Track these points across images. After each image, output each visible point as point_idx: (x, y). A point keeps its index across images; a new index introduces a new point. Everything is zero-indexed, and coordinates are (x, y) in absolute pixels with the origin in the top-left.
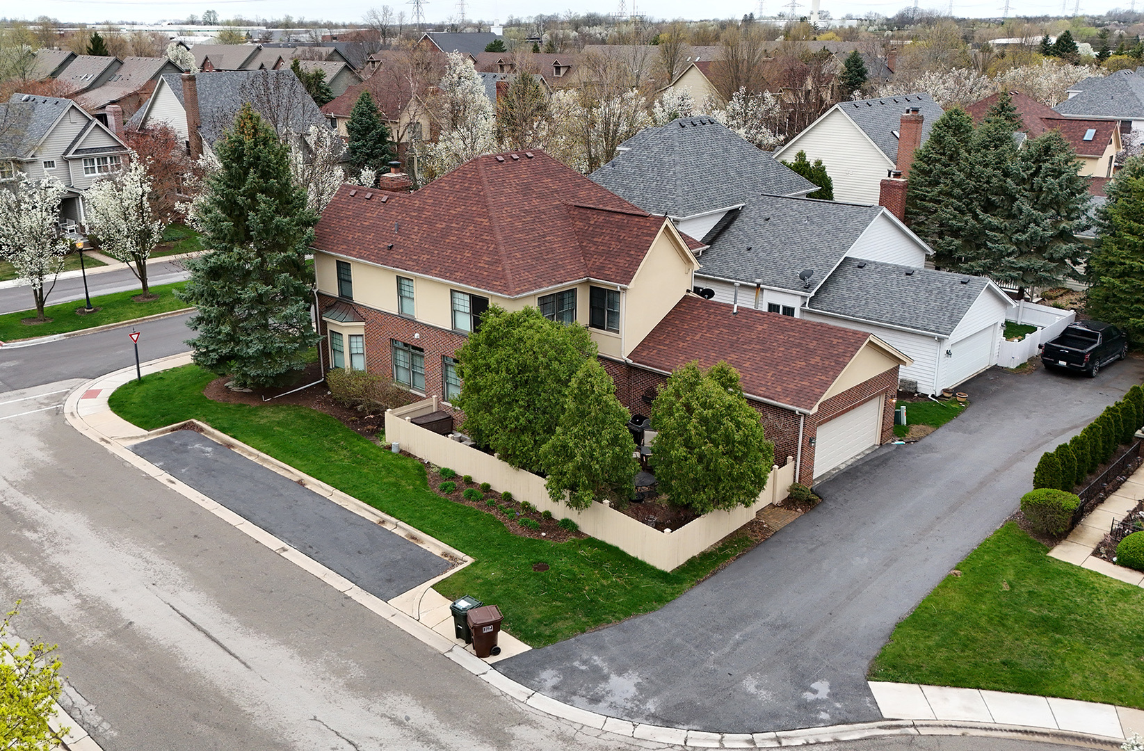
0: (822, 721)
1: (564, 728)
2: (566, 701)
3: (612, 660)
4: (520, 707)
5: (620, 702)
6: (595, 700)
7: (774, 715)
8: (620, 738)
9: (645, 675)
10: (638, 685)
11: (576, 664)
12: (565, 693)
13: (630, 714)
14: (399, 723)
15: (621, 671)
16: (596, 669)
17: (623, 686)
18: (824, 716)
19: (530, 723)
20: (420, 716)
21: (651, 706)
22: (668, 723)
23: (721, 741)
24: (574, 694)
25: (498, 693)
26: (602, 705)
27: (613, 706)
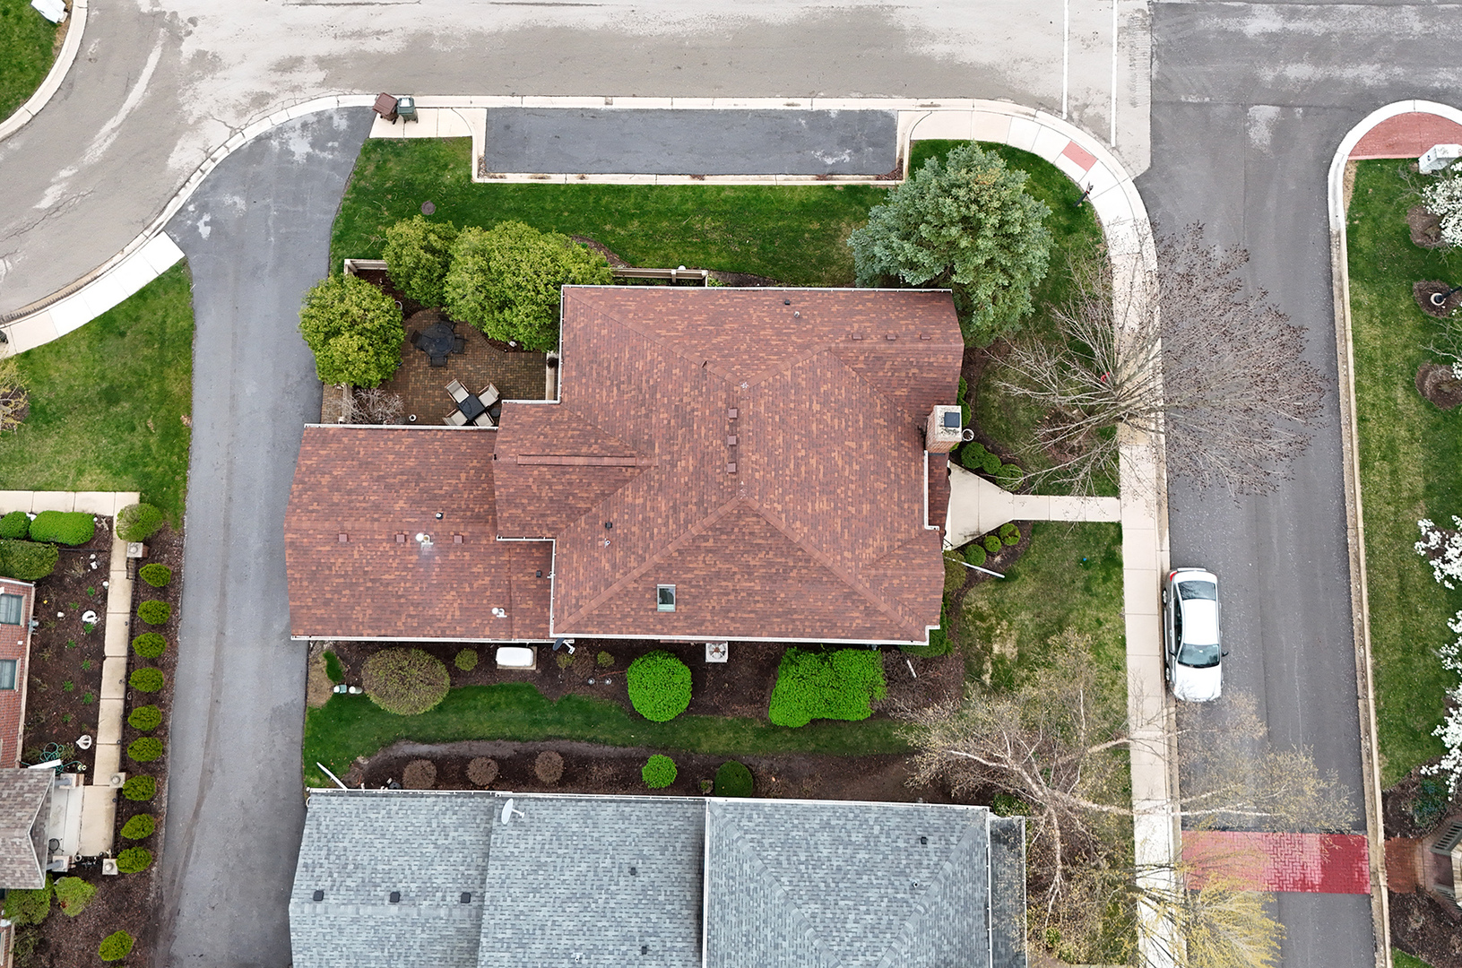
0: (190, 203)
1: (303, 95)
2: (318, 114)
3: (321, 162)
4: (335, 91)
5: (291, 135)
6: (305, 126)
7: (214, 187)
8: (272, 111)
9: (295, 164)
10: (293, 154)
11: (336, 144)
12: (323, 118)
13: (280, 130)
14: (378, 33)
15: (309, 157)
16: (323, 149)
17: (300, 147)
18: (191, 208)
19: (321, 85)
20: (372, 45)
21: (275, 143)
22: (259, 139)
23: (228, 149)
24: (318, 122)
25: (354, 91)
26: (298, 126)
27: (293, 129)
